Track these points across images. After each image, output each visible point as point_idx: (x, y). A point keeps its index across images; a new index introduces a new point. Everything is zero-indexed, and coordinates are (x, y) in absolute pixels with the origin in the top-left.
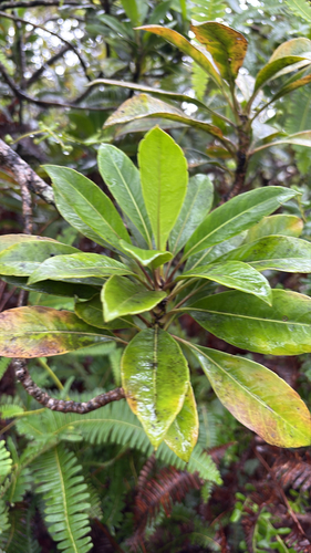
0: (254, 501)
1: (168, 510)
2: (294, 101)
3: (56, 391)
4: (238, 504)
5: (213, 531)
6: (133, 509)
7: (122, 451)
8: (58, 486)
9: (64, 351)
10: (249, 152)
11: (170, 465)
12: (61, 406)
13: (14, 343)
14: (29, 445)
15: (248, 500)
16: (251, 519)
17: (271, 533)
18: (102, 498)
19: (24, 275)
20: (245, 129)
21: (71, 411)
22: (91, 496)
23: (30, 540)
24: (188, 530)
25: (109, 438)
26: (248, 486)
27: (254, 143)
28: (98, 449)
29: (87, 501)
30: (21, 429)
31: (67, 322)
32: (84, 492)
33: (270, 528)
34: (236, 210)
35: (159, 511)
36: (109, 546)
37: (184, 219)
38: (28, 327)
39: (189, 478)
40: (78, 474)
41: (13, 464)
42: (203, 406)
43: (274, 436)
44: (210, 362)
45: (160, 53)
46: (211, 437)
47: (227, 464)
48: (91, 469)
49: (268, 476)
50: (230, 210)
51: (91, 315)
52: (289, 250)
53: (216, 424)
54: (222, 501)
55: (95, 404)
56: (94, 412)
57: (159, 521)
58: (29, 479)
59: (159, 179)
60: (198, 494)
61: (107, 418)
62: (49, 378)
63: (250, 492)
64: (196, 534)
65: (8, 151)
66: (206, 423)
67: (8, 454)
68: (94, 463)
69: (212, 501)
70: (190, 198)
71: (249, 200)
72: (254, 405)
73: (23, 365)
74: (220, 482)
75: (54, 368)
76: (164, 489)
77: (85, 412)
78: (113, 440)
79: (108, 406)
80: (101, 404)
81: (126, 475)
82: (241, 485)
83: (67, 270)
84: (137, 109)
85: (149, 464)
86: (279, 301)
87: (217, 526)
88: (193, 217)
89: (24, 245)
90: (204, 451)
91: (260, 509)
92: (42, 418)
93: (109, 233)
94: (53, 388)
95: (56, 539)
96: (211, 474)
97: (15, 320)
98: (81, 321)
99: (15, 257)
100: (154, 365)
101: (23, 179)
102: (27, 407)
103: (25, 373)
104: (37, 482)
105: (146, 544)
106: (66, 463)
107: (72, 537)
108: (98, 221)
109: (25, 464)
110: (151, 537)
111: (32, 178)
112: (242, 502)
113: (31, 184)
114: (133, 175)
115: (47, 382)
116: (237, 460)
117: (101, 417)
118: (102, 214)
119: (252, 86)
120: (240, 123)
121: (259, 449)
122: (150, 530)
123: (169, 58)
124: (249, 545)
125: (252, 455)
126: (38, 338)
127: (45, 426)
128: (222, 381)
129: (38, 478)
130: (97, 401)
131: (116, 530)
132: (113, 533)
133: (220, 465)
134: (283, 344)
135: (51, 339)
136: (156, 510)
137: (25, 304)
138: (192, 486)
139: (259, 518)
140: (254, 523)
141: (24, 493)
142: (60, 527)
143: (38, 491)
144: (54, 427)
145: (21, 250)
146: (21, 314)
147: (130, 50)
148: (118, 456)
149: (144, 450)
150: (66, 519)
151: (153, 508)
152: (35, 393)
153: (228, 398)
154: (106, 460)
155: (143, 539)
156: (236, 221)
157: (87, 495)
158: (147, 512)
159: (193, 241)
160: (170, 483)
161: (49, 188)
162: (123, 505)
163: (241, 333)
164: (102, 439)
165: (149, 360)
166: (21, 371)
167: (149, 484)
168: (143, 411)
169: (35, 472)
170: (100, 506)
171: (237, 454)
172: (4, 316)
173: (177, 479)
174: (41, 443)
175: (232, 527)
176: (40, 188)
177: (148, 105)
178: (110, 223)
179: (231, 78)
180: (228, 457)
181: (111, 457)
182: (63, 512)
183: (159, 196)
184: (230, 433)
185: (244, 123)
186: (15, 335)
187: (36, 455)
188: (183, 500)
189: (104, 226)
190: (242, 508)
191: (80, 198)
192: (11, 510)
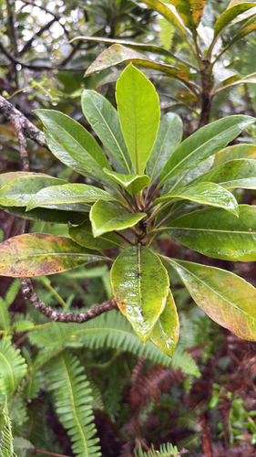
0: (228, 390)
1: (157, 400)
2: (248, 52)
3: (60, 309)
4: (214, 393)
5: (195, 416)
6: (129, 401)
7: (117, 353)
8: (65, 385)
9: (62, 270)
10: (212, 93)
11: (157, 364)
12: (63, 318)
13: (19, 265)
14: (40, 352)
15: (223, 389)
16: (226, 405)
17: (244, 415)
18: (102, 393)
19: (23, 205)
20: (207, 73)
21: (72, 321)
22: (93, 391)
23: (46, 429)
24: (174, 416)
25: (105, 344)
26: (223, 378)
27: (215, 85)
28: (98, 354)
29: (90, 395)
30: (33, 340)
31: (63, 245)
32: (87, 388)
33: (242, 411)
34: (203, 139)
35: (150, 401)
36: (110, 431)
37: (158, 151)
38: (30, 251)
39: (173, 373)
40: (82, 374)
41: (28, 368)
42: (183, 314)
43: (244, 331)
44: (187, 273)
45: (131, 15)
46: (190, 338)
47: (204, 361)
48: (93, 370)
49: (239, 368)
50: (198, 139)
51: (83, 238)
52: (251, 171)
53: (194, 328)
54: (201, 391)
55: (91, 314)
56: (92, 322)
57: (150, 409)
58: (41, 380)
59: (135, 114)
60: (181, 387)
61: (103, 327)
62: (54, 297)
63: (225, 382)
64: (181, 419)
65: (4, 102)
66: (185, 329)
67: (23, 360)
68: (95, 365)
69: (193, 392)
70: (163, 133)
71: (214, 129)
72: (226, 307)
73: (28, 285)
74: (199, 375)
75: (57, 289)
76: (153, 383)
77: (83, 321)
78: (108, 345)
79: (102, 315)
80: (97, 314)
81: (122, 373)
82: (216, 377)
83: (59, 198)
84: (113, 58)
85: (140, 363)
86: (244, 214)
87: (198, 412)
88: (166, 149)
89: (22, 180)
90: (185, 350)
91: (233, 396)
92: (49, 330)
93: (94, 166)
94: (58, 306)
95: (66, 427)
96: (191, 369)
97: (19, 246)
98: (75, 244)
99: (15, 190)
100: (139, 275)
101: (18, 126)
102: (37, 322)
103: (31, 291)
104: (48, 381)
105: (141, 428)
106: (71, 365)
107: (79, 424)
108: (84, 156)
109: (37, 368)
110: (145, 423)
111: (26, 125)
112: (218, 391)
113: (25, 130)
114: (112, 115)
115: (52, 300)
116: (212, 357)
117: (98, 327)
118: (87, 150)
119: (212, 36)
120: (203, 67)
121: (231, 347)
122: (143, 417)
123: (139, 19)
124: (225, 426)
125: (224, 353)
126: (39, 260)
127: (53, 337)
128: (198, 288)
129: (50, 378)
130: (93, 312)
131: (116, 419)
132: (113, 420)
133: (199, 362)
134: (250, 251)
135: (50, 260)
136: (147, 400)
137: (27, 231)
138: (176, 380)
139: (233, 403)
140: (229, 408)
141: (38, 391)
142: (69, 417)
143: (50, 389)
144: (59, 337)
145: (20, 185)
146: (24, 240)
147: (105, 16)
148: (114, 358)
149: (135, 352)
150: (74, 410)
151: (145, 399)
152: (40, 308)
153: (203, 302)
154: (104, 362)
155: (138, 424)
156: (204, 148)
157: (90, 390)
158: (140, 402)
159: (167, 169)
160: (157, 377)
161: (42, 132)
162: (120, 398)
163: (213, 244)
164: (99, 344)
165: (134, 271)
166: (27, 289)
167: (141, 380)
168: (132, 313)
169: (46, 373)
170: (102, 399)
171: (212, 352)
172: (9, 243)
173: (163, 375)
174: (49, 350)
175: (211, 412)
176: (33, 133)
177: (122, 54)
178: (94, 158)
179: (193, 27)
180: (205, 355)
181: (108, 359)
182: (70, 405)
183: (136, 129)
184: (206, 335)
185: (207, 67)
186: (20, 258)
187: (46, 360)
188: (169, 391)
189: (89, 160)
190: (219, 395)
191: (68, 137)
192: (29, 406)
